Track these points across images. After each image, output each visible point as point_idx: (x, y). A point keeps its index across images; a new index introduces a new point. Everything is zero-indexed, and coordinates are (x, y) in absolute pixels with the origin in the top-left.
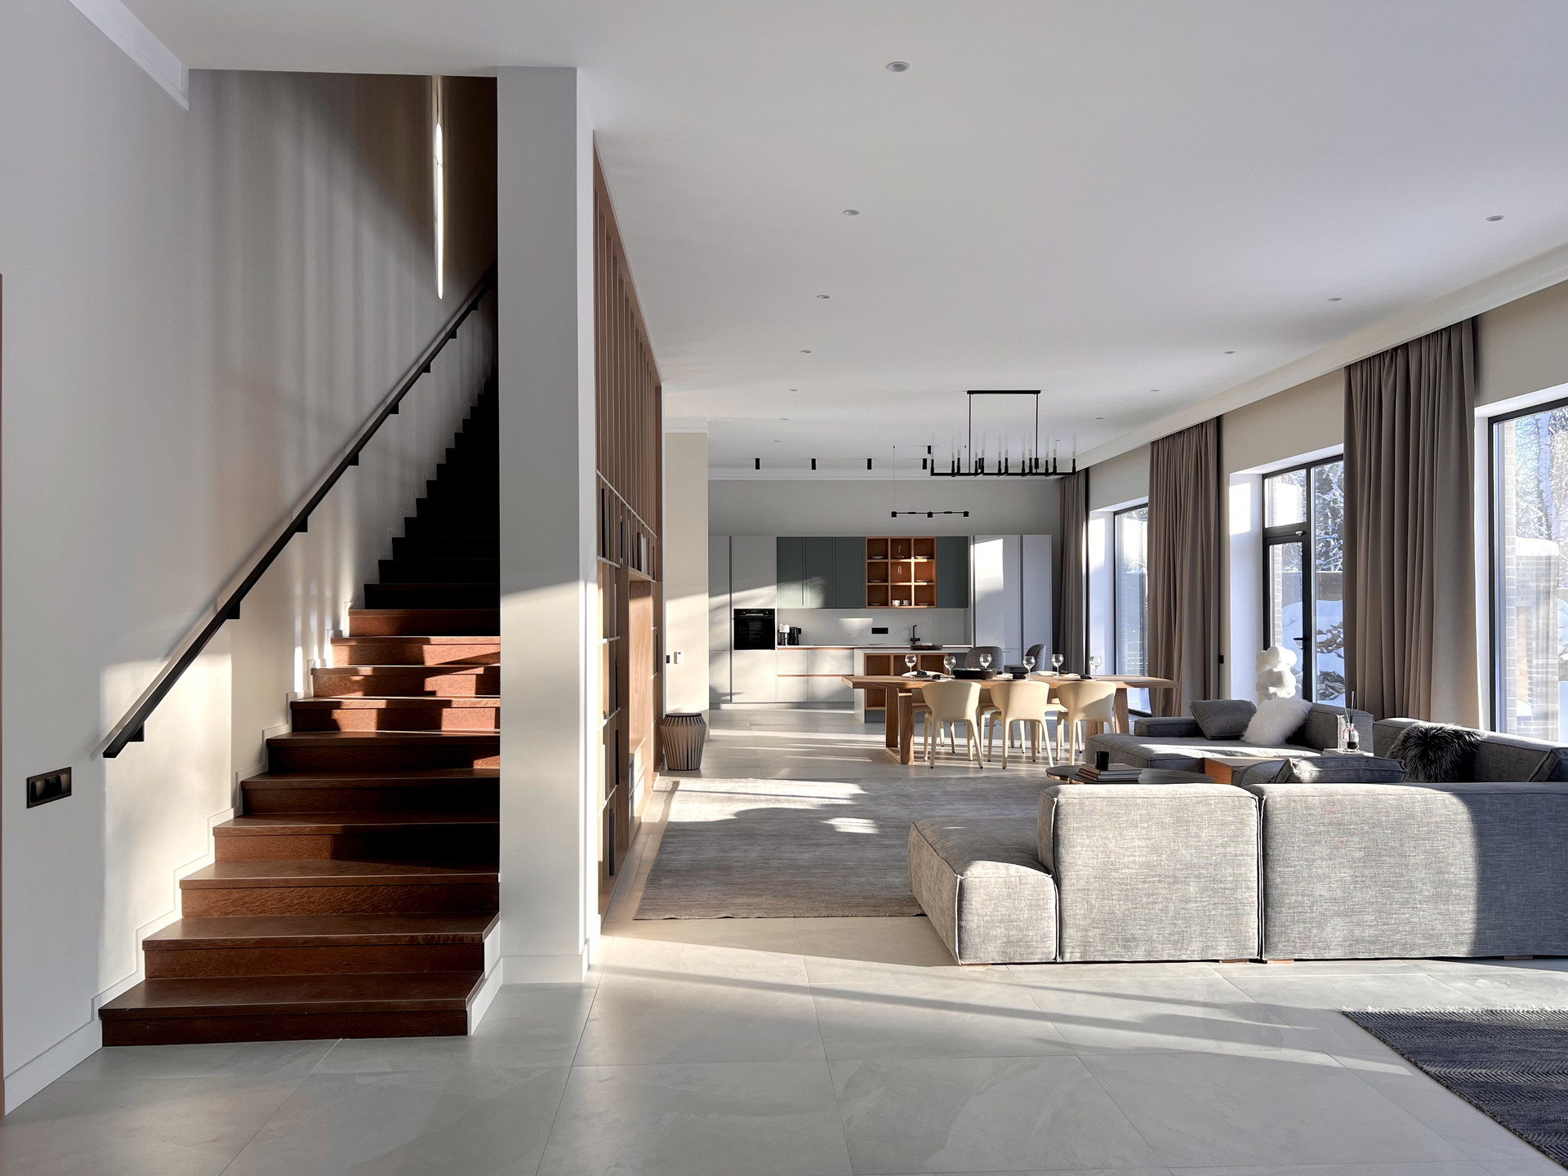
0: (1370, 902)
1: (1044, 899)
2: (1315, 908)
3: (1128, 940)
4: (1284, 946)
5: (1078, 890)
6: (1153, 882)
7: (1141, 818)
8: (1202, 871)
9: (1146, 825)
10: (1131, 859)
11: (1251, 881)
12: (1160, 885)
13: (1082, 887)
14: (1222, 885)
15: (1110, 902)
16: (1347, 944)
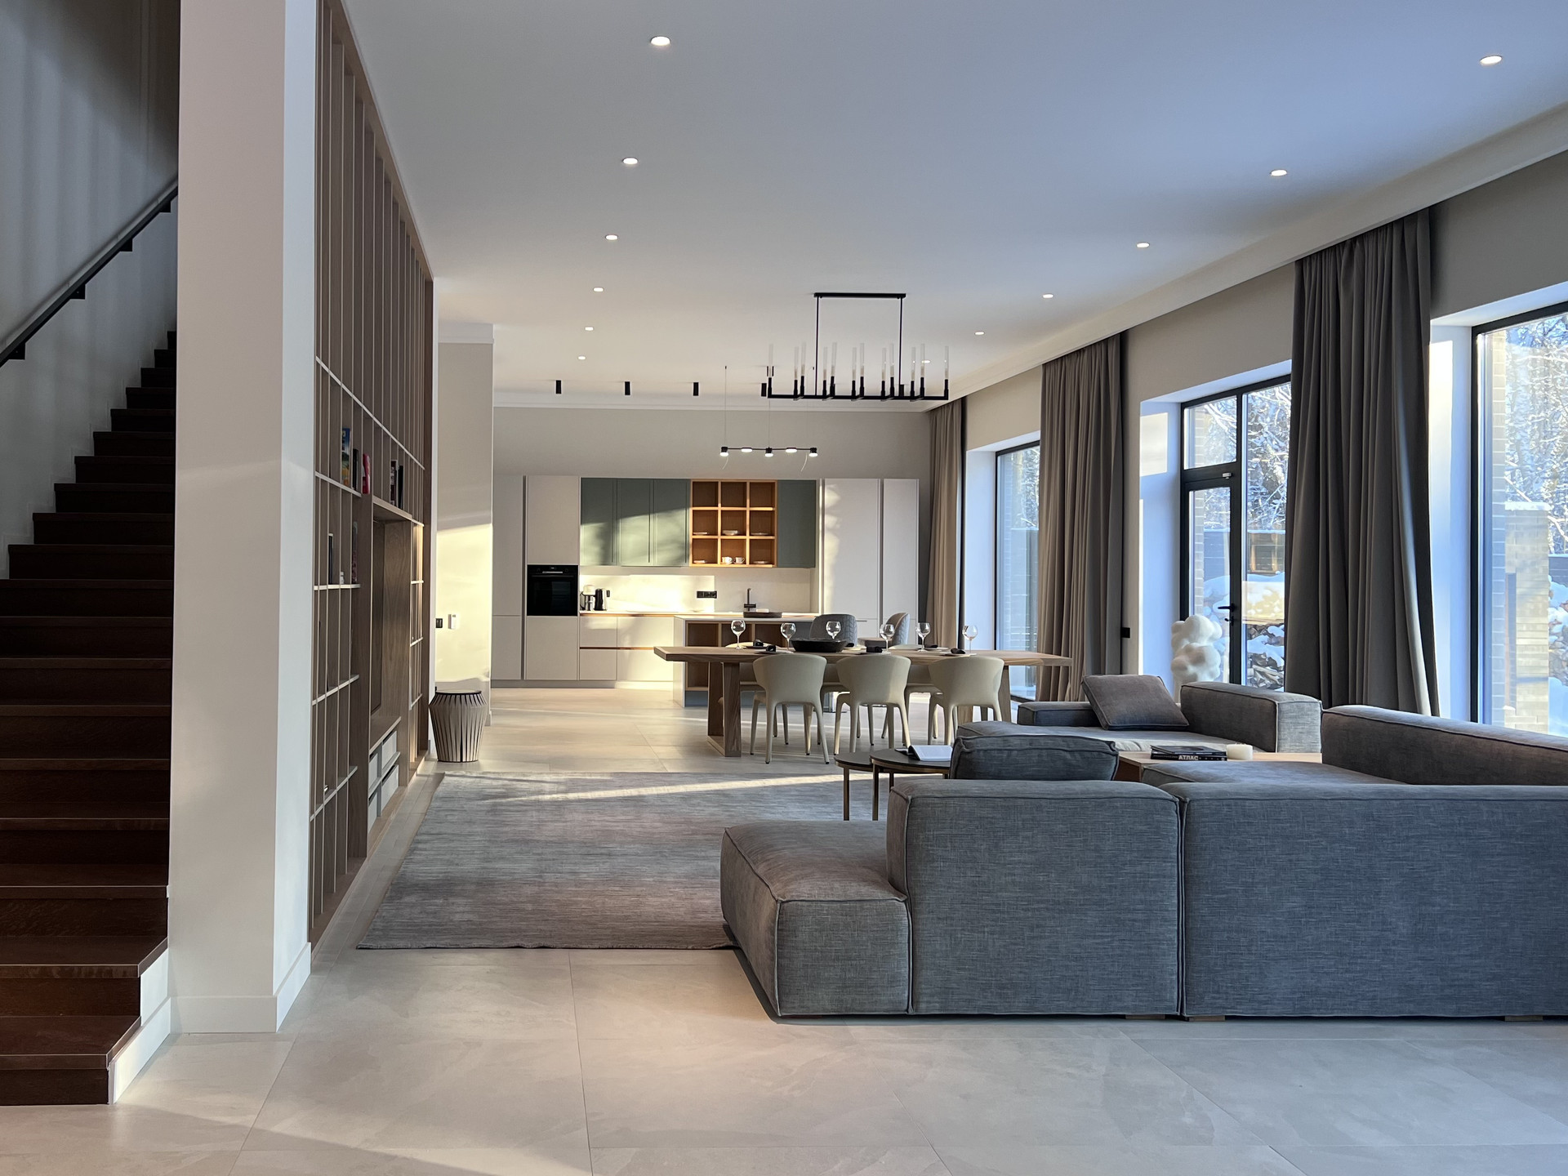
0: (1327, 942)
1: (892, 930)
2: (1254, 948)
3: (1003, 987)
4: (1214, 998)
5: (939, 919)
6: (1038, 909)
7: (1023, 824)
8: (1104, 896)
9: (1029, 834)
10: (1009, 879)
11: (1167, 910)
12: (1047, 914)
13: (944, 916)
14: (1129, 916)
15: (981, 935)
16: (1296, 996)
